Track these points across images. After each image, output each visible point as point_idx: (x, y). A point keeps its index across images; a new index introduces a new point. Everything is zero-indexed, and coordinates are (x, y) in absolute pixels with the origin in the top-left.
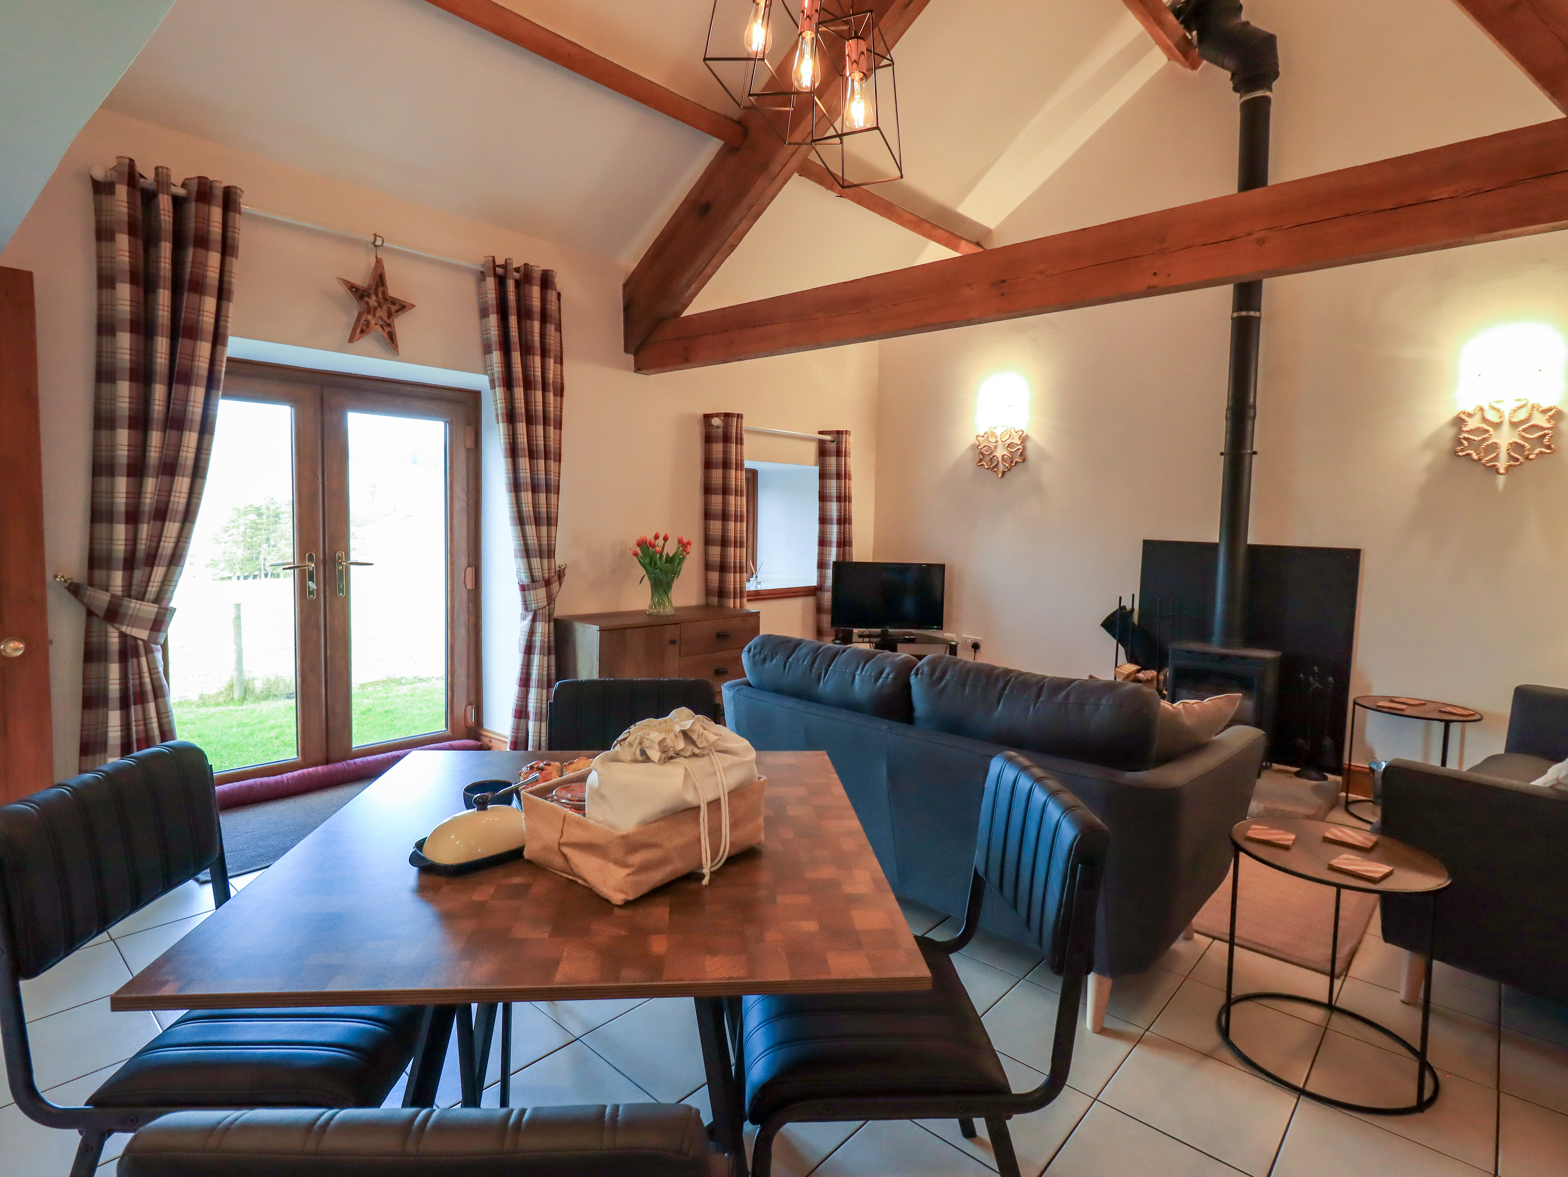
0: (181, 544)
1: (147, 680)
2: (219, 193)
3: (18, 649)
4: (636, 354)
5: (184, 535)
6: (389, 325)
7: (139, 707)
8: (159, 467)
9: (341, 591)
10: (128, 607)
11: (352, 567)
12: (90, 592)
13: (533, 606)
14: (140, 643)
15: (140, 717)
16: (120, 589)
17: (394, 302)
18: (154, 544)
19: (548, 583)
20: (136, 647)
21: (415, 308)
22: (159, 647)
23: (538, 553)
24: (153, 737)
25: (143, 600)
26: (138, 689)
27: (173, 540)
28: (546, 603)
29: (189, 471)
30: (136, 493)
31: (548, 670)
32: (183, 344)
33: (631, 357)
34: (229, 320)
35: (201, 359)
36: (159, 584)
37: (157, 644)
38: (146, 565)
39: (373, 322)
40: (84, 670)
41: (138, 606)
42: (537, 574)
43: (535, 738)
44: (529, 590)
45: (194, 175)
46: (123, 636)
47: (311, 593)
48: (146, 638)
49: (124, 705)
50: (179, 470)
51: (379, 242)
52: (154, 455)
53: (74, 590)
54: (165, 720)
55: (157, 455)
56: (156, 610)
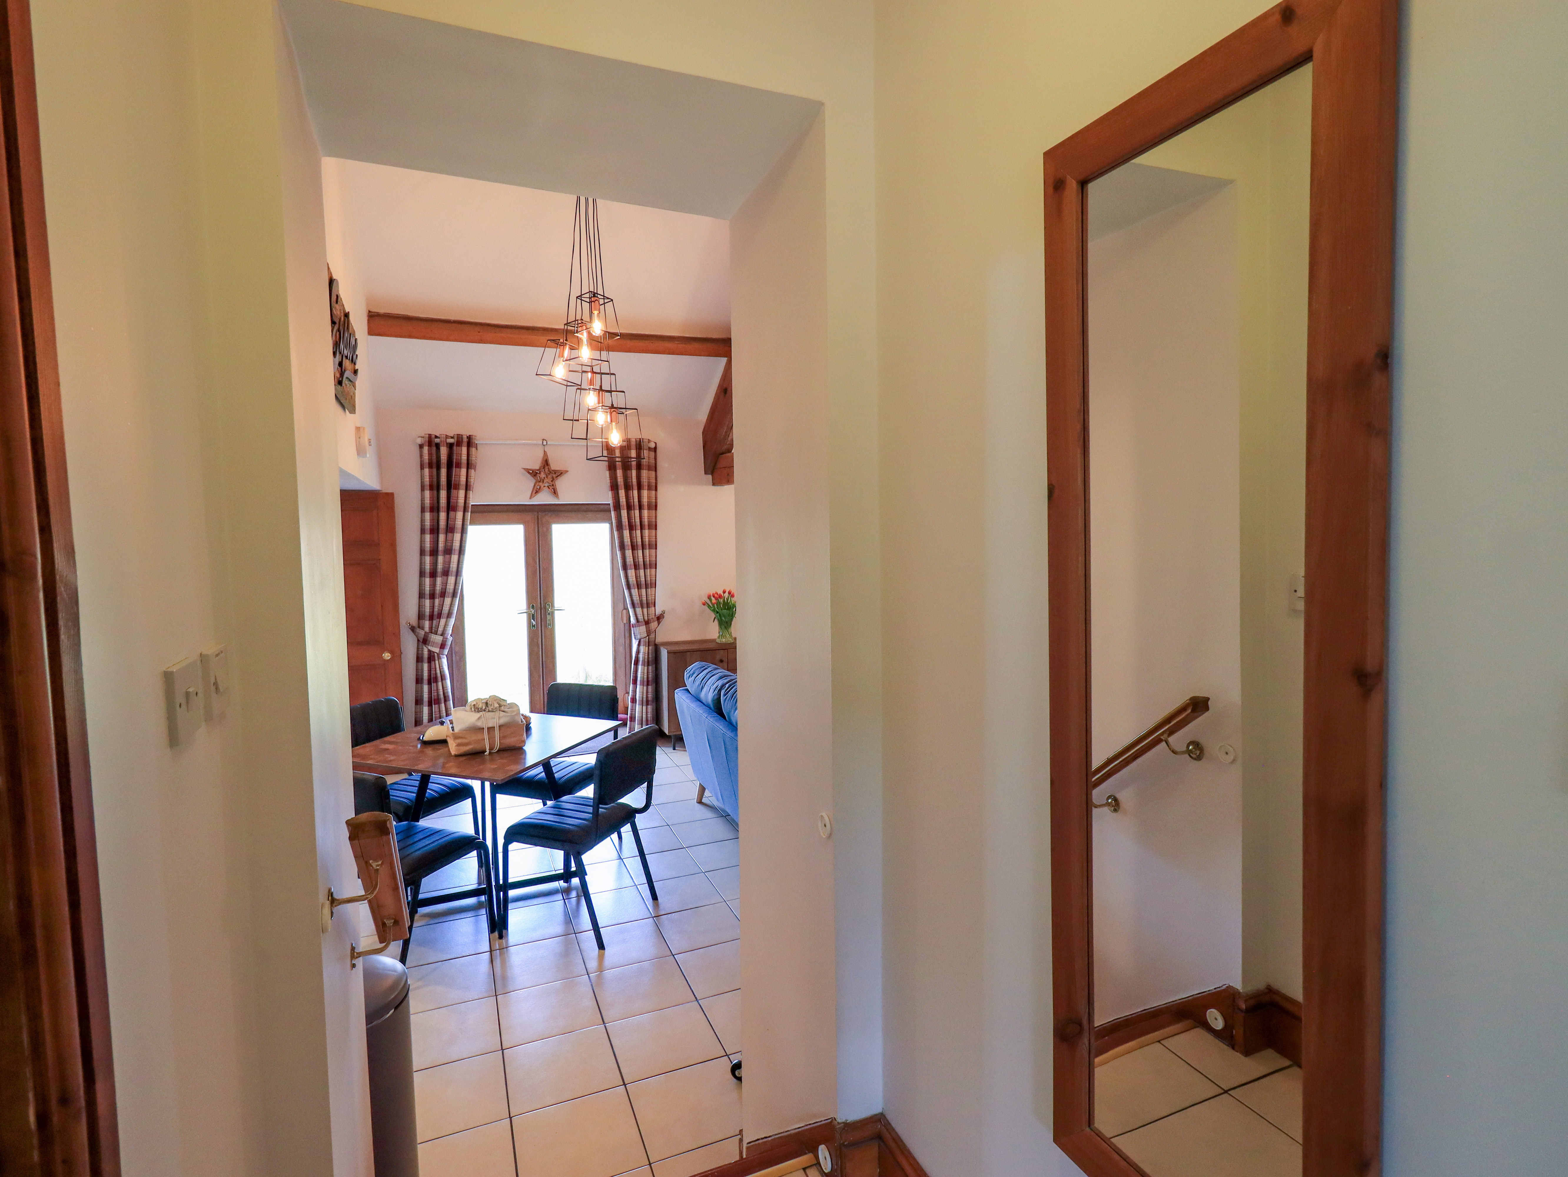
0: (452, 608)
1: (438, 671)
2: (465, 440)
3: (388, 656)
4: (712, 474)
5: (453, 603)
6: (553, 485)
7: (435, 684)
8: (442, 573)
9: (550, 625)
10: (431, 638)
11: (556, 611)
12: (418, 630)
13: (639, 636)
14: (436, 654)
15: (435, 689)
16: (428, 629)
17: (555, 472)
18: (441, 608)
19: (647, 623)
20: (434, 656)
21: (568, 473)
22: (445, 656)
23: (639, 605)
24: (441, 699)
25: (436, 634)
26: (435, 676)
27: (448, 606)
28: (646, 635)
29: (454, 573)
30: (433, 585)
31: (648, 675)
32: (452, 514)
33: (710, 476)
34: (470, 499)
35: (458, 520)
36: (443, 627)
37: (443, 655)
38: (437, 618)
39: (542, 486)
40: (417, 666)
41: (434, 637)
42: (640, 617)
43: (639, 715)
44: (635, 627)
45: (456, 433)
46: (429, 651)
47: (534, 626)
48: (438, 652)
49: (429, 683)
50: (450, 573)
51: (545, 443)
52: (440, 567)
53: (413, 629)
54: (445, 691)
55: (441, 567)
56: (442, 639)
